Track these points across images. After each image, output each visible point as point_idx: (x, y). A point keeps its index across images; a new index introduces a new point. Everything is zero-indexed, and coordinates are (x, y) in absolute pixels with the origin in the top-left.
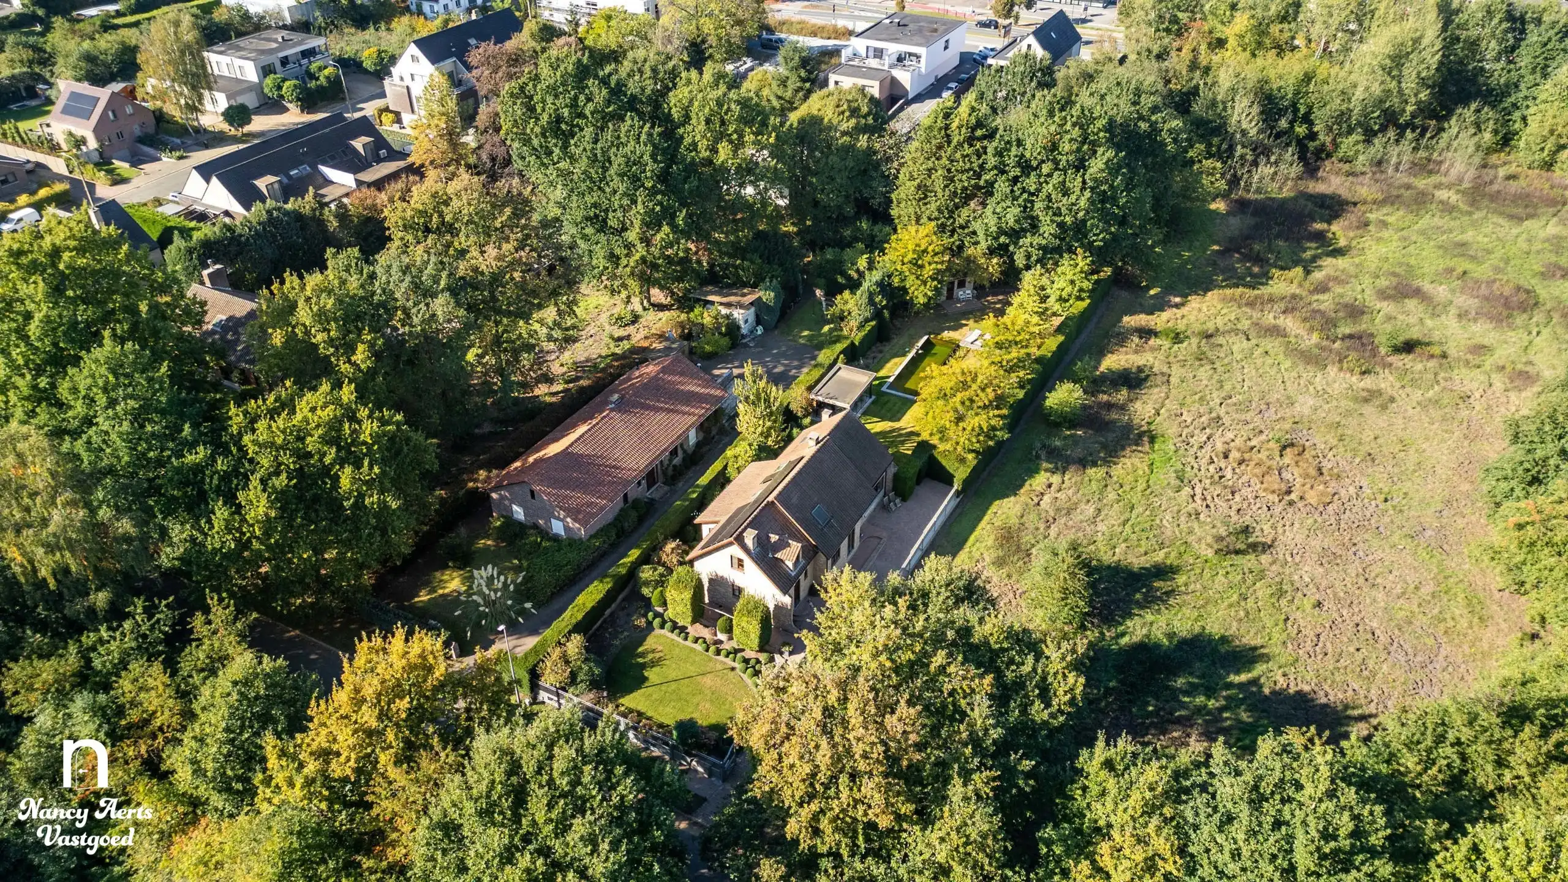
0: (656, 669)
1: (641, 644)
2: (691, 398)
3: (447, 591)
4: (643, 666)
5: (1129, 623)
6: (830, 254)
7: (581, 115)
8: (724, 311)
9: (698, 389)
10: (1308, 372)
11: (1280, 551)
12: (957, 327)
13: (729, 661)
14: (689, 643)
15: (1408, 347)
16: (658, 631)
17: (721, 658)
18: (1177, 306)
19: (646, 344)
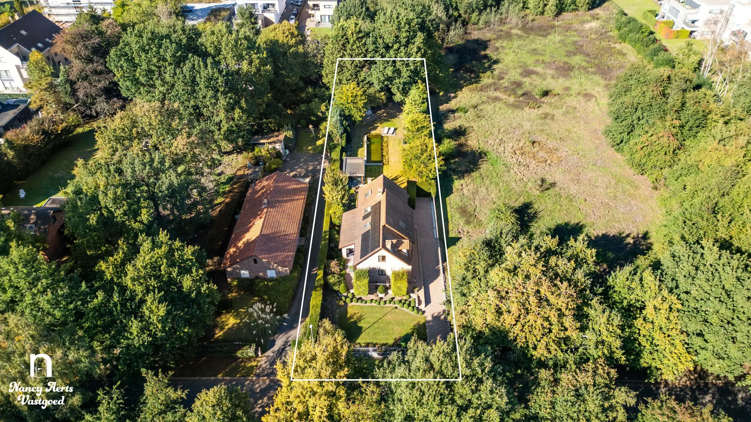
0: (362, 321)
1: (347, 314)
2: (295, 192)
3: (230, 326)
4: (355, 322)
5: (531, 230)
6: (303, 107)
7: (165, 60)
8: (270, 147)
9: (295, 186)
10: (519, 113)
11: (558, 184)
12: (375, 128)
13: (392, 305)
14: (368, 304)
15: (546, 93)
16: (350, 305)
17: (387, 305)
18: (455, 97)
19: (241, 173)
